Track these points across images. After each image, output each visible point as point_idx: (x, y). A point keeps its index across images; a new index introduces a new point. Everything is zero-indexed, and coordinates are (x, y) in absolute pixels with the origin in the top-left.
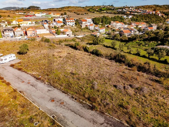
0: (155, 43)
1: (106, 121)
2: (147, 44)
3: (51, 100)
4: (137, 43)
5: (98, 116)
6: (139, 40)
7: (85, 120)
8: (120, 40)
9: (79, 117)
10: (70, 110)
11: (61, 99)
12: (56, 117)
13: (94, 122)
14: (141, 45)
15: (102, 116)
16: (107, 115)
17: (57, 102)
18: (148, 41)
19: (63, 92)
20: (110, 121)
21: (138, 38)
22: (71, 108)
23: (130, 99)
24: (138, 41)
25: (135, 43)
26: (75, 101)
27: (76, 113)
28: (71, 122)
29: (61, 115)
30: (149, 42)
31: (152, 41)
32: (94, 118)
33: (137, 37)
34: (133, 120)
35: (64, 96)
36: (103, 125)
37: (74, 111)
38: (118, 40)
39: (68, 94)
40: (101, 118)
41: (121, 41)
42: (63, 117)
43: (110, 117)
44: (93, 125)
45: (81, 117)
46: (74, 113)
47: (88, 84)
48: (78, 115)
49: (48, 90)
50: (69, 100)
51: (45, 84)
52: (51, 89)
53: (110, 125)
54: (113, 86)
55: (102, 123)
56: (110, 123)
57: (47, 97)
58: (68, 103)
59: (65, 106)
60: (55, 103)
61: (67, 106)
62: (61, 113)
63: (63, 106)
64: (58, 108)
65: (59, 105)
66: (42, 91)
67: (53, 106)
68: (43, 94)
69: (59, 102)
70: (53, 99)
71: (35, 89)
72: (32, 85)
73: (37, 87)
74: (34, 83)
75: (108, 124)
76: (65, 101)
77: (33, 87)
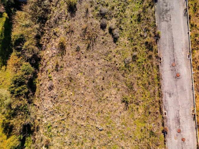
1: (162, 20)
3: (179, 77)
7: (174, 34)
9: (174, 39)
11: (171, 71)
12: (188, 55)
13: (169, 27)
17: (176, 70)
22: (172, 53)
26: (163, 58)
27: (173, 45)
28: (182, 41)
29: (183, 53)
32: (166, 29)
36: (167, 20)
37: (172, 48)
40: (162, 25)
42: (184, 50)
44: (172, 25)
45: (173, 38)
46: (174, 46)
47: (133, 68)
48: (174, 42)
49: (170, 96)
50: (165, 64)
51: (166, 112)
52: (167, 96)
53: (163, 15)
54: (117, 43)
55: (166, 22)
56: (161, 17)
57: (178, 86)
58: (169, 61)
59: (174, 60)
60: (178, 71)
61: (172, 59)
62: (182, 55)
63: (176, 61)
64: (180, 62)
65: (177, 66)
66: (177, 100)
67: (182, 68)
68: (178, 94)
69: (174, 69)
70: (176, 77)
71: (180, 110)
72: (179, 122)
73: (176, 114)
74: (175, 125)
75: (163, 18)
76: (169, 66)
77: (180, 117)
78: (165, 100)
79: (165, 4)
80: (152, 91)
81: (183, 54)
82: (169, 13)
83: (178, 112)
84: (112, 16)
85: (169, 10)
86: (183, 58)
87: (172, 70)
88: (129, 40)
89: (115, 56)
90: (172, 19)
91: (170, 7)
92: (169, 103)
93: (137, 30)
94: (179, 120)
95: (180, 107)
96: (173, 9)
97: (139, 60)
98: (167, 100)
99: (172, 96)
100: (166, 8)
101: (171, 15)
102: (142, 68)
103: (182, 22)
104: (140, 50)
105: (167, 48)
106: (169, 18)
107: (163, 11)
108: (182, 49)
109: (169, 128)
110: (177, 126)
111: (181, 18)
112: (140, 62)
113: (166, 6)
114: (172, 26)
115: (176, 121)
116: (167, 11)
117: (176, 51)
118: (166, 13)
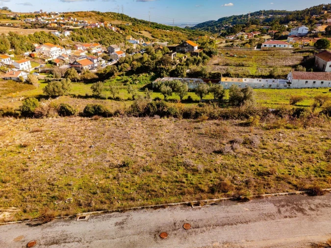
0: (146, 76)
1: (278, 205)
2: (136, 80)
3: (158, 237)
4: (118, 80)
5: (261, 205)
6: (120, 76)
7: (257, 223)
8: (81, 80)
9: (245, 225)
10: (216, 226)
11: (173, 222)
13: (270, 216)
14: (128, 83)
15: (264, 202)
16: (266, 197)
17: (175, 232)
18: (136, 74)
19: (155, 208)
20: (280, 201)
21: (116, 72)
22: (213, 222)
23: (257, 159)
24: (119, 78)
25: (115, 81)
26: (200, 208)
27: (232, 224)
28: (247, 241)
29: (217, 244)
30: (138, 76)
31: (142, 73)
32: (261, 211)
33: (114, 70)
34: (295, 183)
35: (169, 213)
36: (282, 212)
37: (224, 223)
38: (78, 81)
39: (170, 206)
40: (267, 205)
41: (84, 82)
42: (225, 246)
43: (272, 197)
44: (274, 221)
45: (246, 222)
46: (230, 226)
47: (177, 170)
48: (239, 225)
49: (116, 224)
50: (188, 213)
51: (86, 219)
52: (119, 220)
53: (288, 206)
54: (213, 153)
55: (277, 210)
56: (283, 203)
57: (137, 238)
58: (195, 219)
59: (198, 227)
60: (173, 236)
61: (200, 224)
62: (213, 242)
63: (197, 230)
64: (194, 239)
65: (185, 233)
66: (106, 237)
67: (180, 243)
68: (119, 239)
69: (177, 227)
70: (158, 232)
71: (79, 244)
72: (53, 243)
73: (75, 236)
74: (51, 235)
75: (283, 206)
76: (185, 219)
77: (63, 244)
78: (111, 216)
79: (313, 207)
80: (135, 195)
81: (214, 244)
82: (299, 214)
83: (77, 240)
84: (251, 149)
85: (305, 214)
86: (204, 245)
87: (175, 224)
88: (222, 164)
89: (193, 152)
90: (288, 219)
91: (313, 216)
92: (104, 222)
93: (243, 173)
94: (57, 243)
95: (87, 244)
96: (312, 220)
97: (189, 175)
98: (112, 218)
99: (117, 227)
100: (307, 208)
101: (297, 218)
102: (178, 180)
103: (292, 240)
104: (208, 177)
105: (222, 215)
106: (288, 214)
107: (296, 205)
108: (226, 243)
109: (50, 226)
110: (44, 240)
111: (303, 239)
112: (187, 177)
113: (311, 209)
114: (272, 221)
115: (57, 238)
116: (301, 210)
117: (218, 229)
118: (297, 210)
